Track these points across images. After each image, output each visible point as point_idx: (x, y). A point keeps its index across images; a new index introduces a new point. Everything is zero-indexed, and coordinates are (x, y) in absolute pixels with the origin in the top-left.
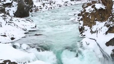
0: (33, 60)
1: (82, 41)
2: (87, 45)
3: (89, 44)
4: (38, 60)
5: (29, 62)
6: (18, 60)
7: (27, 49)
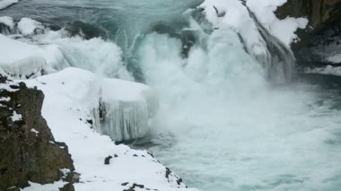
0: (55, 68)
1: (202, 6)
2: (219, 16)
3: (223, 14)
4: (71, 65)
5: (43, 73)
6: (8, 67)
7: (35, 32)
